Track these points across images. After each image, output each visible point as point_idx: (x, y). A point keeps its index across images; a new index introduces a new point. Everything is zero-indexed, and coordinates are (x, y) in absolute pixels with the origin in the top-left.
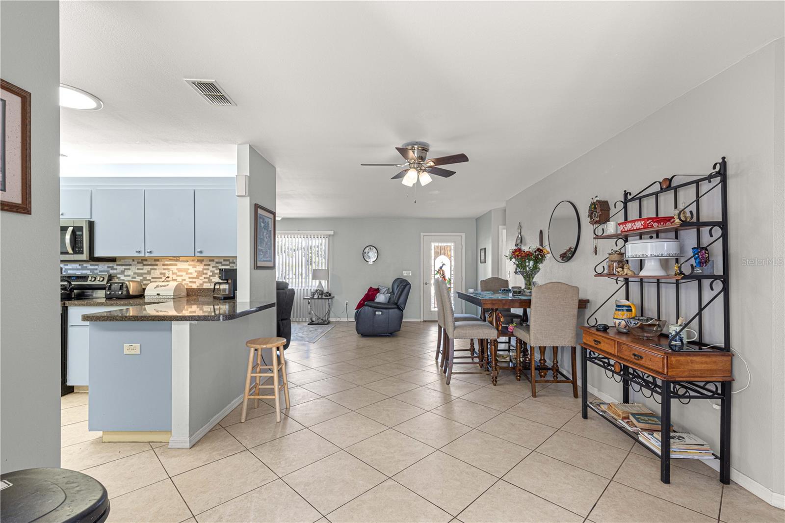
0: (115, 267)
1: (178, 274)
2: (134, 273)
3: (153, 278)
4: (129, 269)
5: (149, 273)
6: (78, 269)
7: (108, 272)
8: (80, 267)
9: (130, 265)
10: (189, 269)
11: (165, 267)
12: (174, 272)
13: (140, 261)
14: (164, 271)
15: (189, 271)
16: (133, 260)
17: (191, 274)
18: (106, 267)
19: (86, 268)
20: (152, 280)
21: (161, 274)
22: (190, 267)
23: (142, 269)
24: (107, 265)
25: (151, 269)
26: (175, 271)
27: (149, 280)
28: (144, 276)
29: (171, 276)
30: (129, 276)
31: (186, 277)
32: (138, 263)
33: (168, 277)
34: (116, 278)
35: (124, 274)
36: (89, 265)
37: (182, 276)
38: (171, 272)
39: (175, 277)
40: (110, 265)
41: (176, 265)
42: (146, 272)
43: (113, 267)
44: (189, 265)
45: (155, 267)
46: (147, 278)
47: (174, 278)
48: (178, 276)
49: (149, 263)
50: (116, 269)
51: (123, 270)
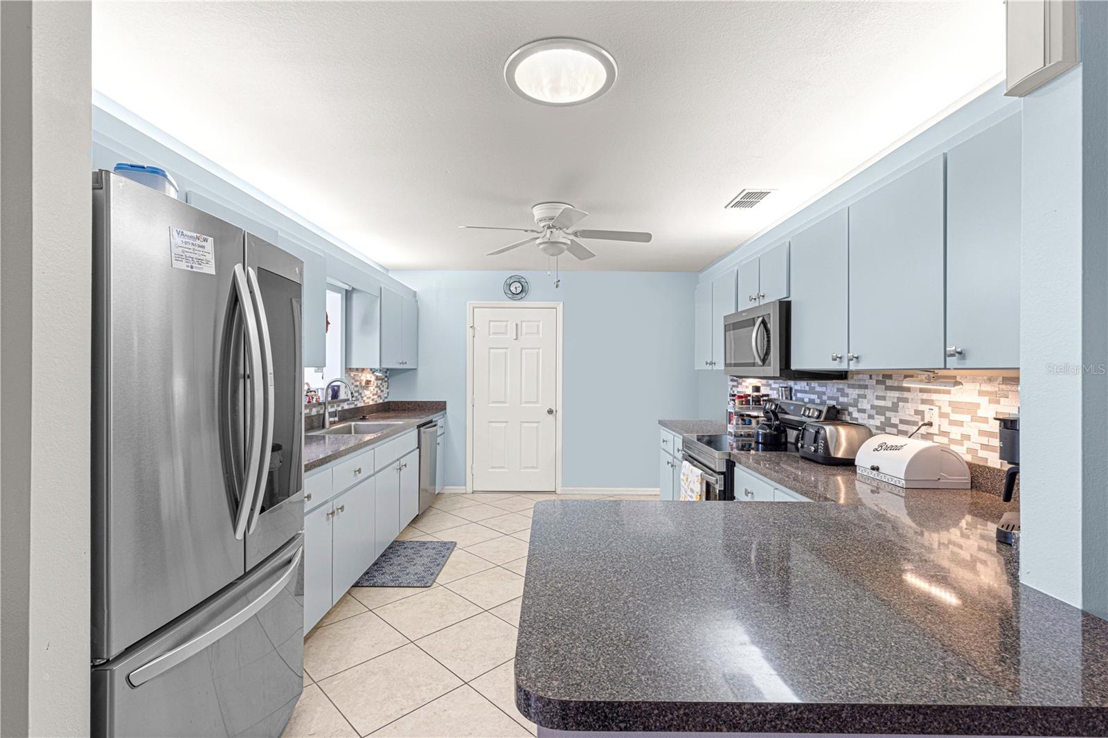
0: (847, 390)
1: (954, 417)
2: (873, 407)
3: (902, 422)
4: (865, 397)
5: (895, 408)
6: (805, 392)
7: (836, 399)
8: (807, 388)
9: (866, 387)
10: (978, 405)
11: (925, 396)
12: (943, 411)
13: (881, 379)
14: (922, 407)
15: (981, 413)
16: (871, 378)
17: (985, 420)
18: (835, 391)
19: (812, 391)
20: (902, 427)
21: (917, 412)
22: (984, 401)
23: (884, 398)
24: (836, 386)
25: (900, 400)
26: (946, 409)
27: (895, 426)
28: (888, 414)
29: (936, 421)
30: (863, 411)
31: (972, 429)
32: (878, 382)
33: (930, 424)
34: (846, 412)
35: (857, 406)
36: (817, 385)
37: (961, 424)
38: (936, 409)
39: (946, 427)
40: (841, 387)
41: (949, 392)
42: (889, 404)
43: (843, 389)
44: (981, 393)
45: (906, 395)
46: (892, 422)
47: (942, 429)
48: (952, 423)
49: (896, 384)
50: (847, 395)
51: (856, 397)
